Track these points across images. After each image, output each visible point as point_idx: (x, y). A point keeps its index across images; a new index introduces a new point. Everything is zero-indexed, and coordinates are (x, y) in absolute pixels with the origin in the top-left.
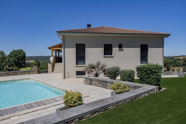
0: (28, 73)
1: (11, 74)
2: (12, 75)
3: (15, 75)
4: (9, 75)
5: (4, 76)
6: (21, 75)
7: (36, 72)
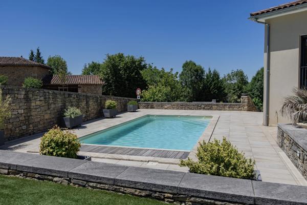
0: (229, 108)
1: (203, 106)
2: (204, 109)
3: (208, 109)
4: (200, 109)
5: (193, 109)
6: (217, 110)
7: (246, 107)
